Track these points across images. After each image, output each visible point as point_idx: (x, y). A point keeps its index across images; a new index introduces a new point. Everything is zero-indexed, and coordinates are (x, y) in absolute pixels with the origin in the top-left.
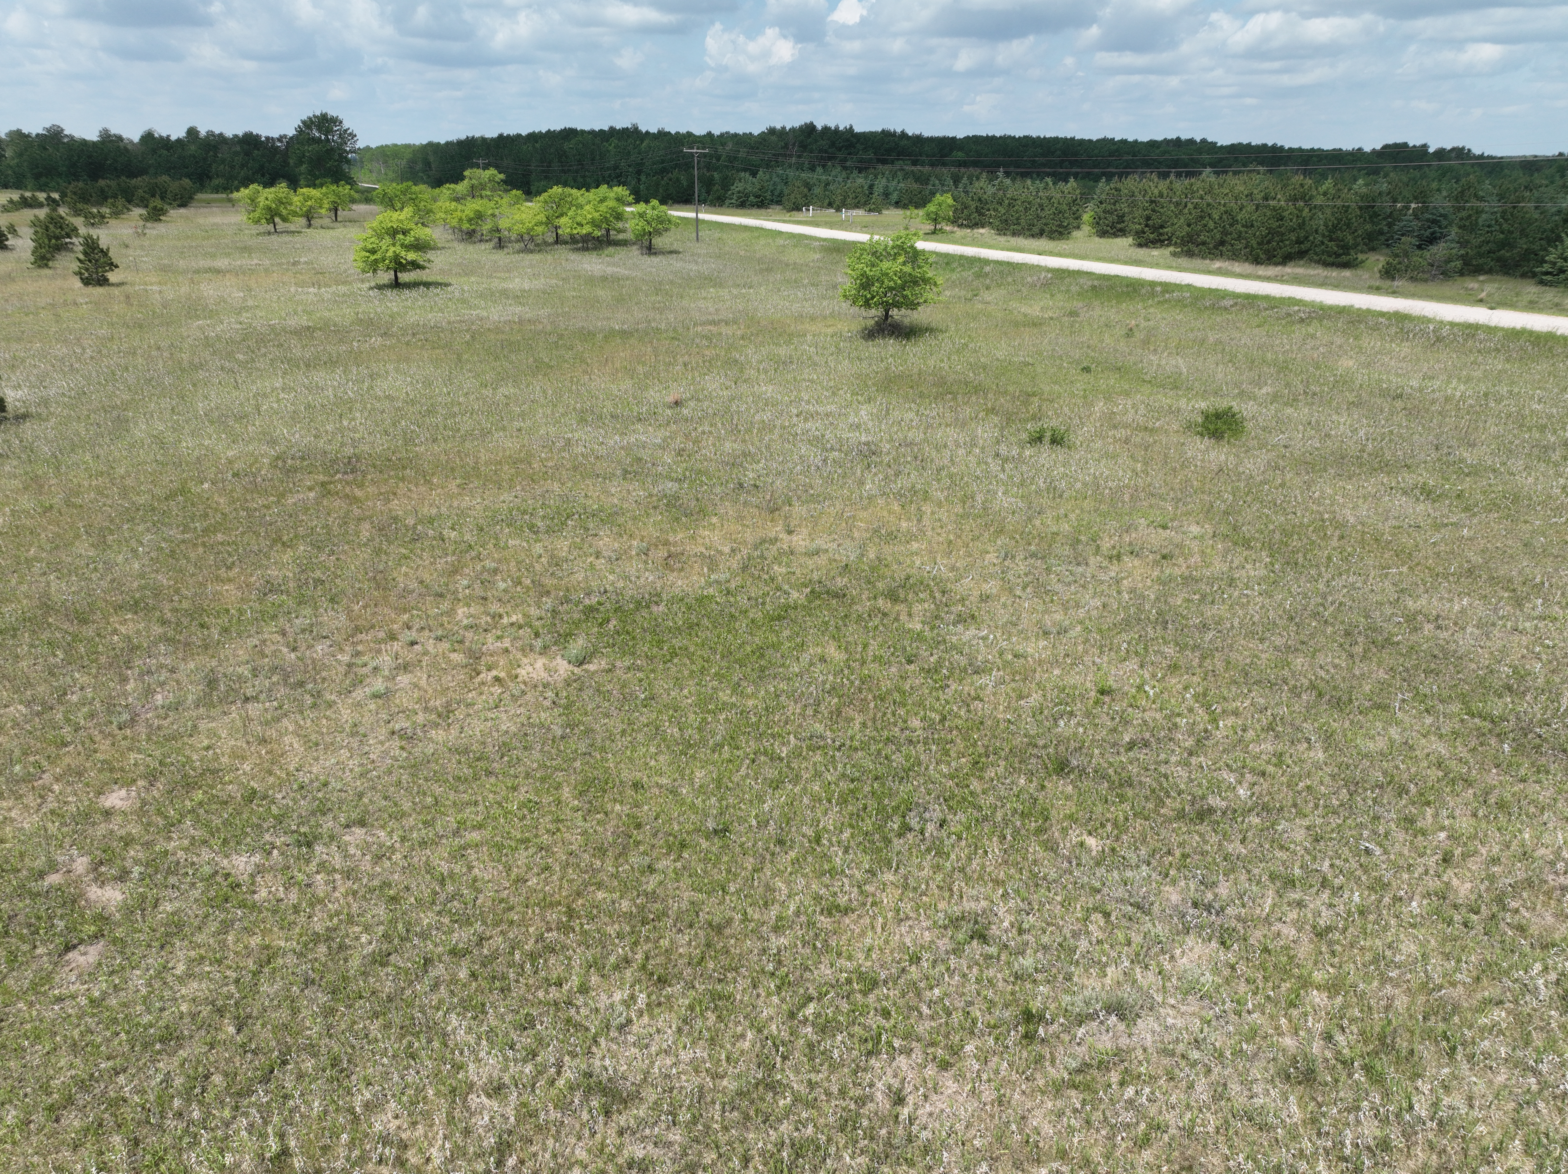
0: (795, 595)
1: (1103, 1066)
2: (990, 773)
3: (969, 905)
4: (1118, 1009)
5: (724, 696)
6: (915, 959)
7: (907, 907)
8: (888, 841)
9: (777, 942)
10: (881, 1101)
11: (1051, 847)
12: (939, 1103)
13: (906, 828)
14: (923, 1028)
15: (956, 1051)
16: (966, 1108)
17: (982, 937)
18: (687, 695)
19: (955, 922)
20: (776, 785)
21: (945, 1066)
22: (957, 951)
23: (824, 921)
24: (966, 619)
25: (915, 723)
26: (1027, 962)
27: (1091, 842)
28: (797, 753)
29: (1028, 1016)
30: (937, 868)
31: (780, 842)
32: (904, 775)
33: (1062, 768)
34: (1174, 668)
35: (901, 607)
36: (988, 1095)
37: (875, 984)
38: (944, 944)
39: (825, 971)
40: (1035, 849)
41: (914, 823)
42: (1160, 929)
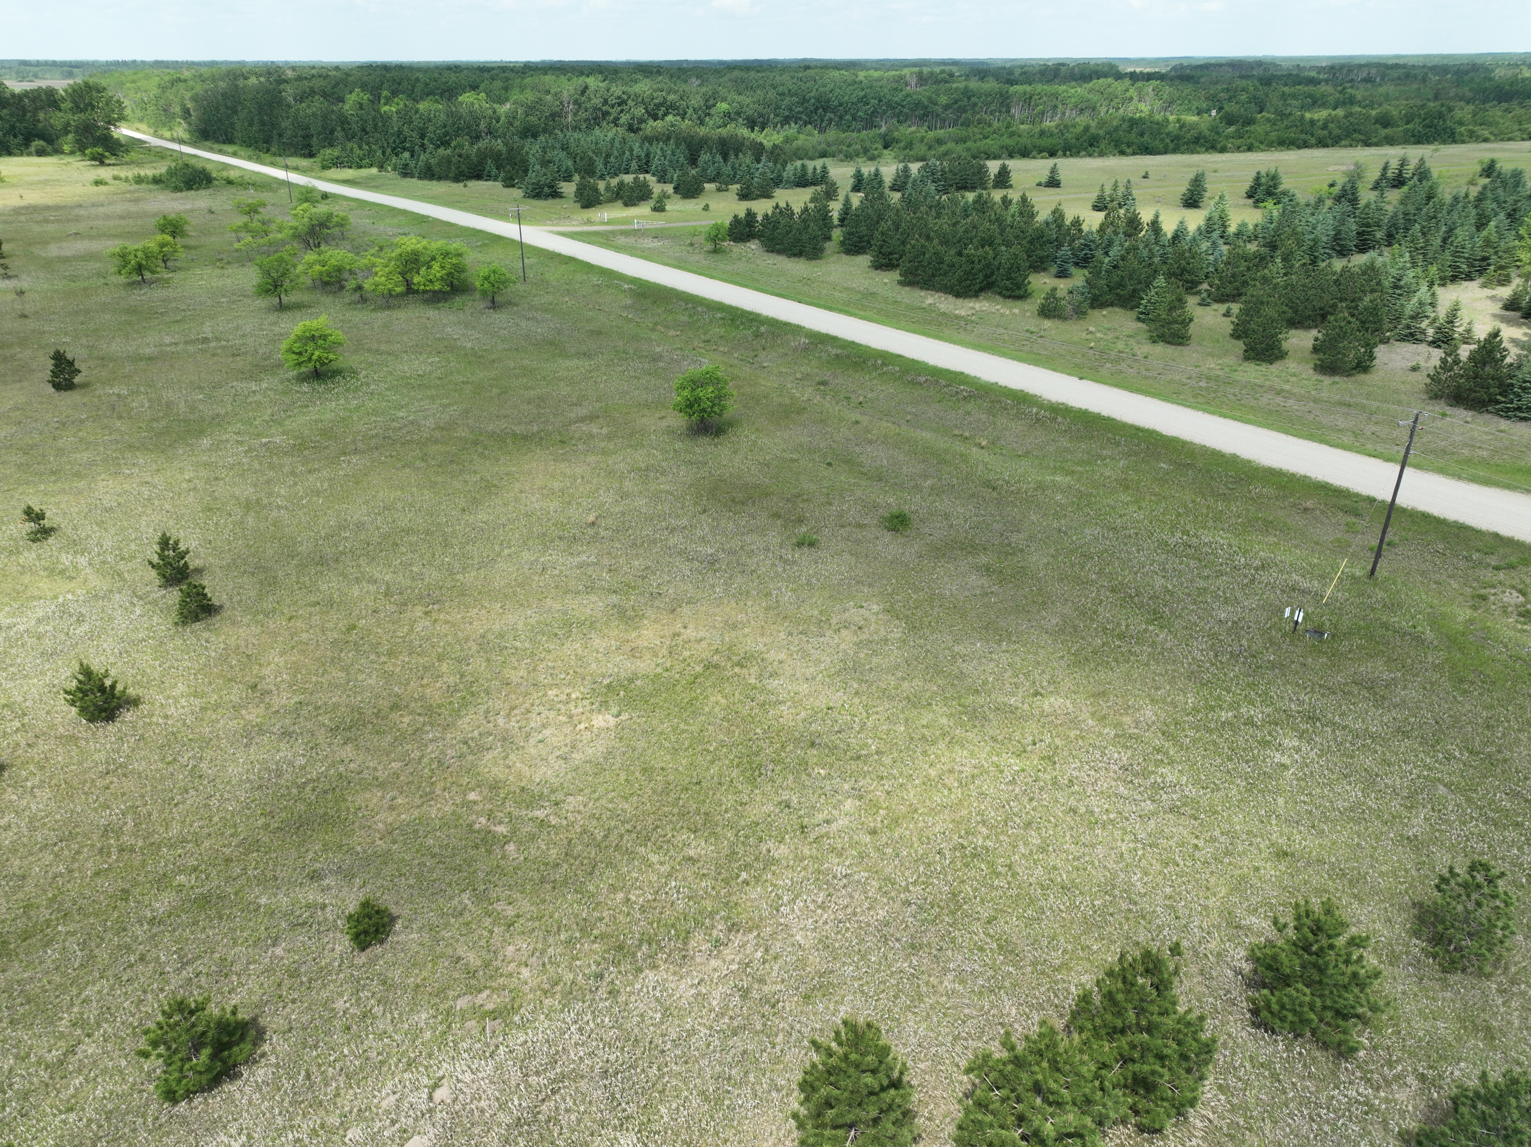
0: (697, 669)
1: (822, 837)
2: (788, 750)
3: (784, 798)
4: (828, 822)
5: (682, 726)
6: (769, 816)
7: (765, 800)
8: (755, 779)
9: (727, 816)
10: (764, 852)
11: (809, 775)
12: (780, 851)
13: (761, 774)
14: (773, 834)
15: (783, 838)
16: (787, 851)
17: (789, 807)
18: (666, 727)
19: (780, 803)
20: (712, 762)
21: (780, 842)
22: (781, 812)
23: (739, 808)
24: (773, 675)
25: (758, 731)
26: (802, 812)
27: (822, 771)
28: (716, 749)
29: (802, 827)
30: (772, 787)
31: (720, 784)
32: (757, 754)
33: (813, 744)
34: (857, 693)
35: (744, 671)
36: (792, 847)
37: (759, 824)
38: (777, 810)
39: (743, 823)
40: (804, 777)
41: (763, 772)
42: (840, 798)
